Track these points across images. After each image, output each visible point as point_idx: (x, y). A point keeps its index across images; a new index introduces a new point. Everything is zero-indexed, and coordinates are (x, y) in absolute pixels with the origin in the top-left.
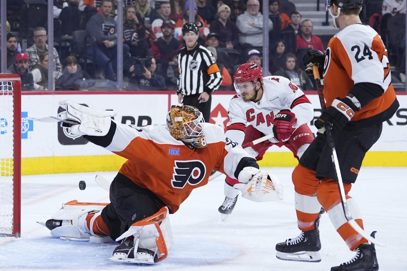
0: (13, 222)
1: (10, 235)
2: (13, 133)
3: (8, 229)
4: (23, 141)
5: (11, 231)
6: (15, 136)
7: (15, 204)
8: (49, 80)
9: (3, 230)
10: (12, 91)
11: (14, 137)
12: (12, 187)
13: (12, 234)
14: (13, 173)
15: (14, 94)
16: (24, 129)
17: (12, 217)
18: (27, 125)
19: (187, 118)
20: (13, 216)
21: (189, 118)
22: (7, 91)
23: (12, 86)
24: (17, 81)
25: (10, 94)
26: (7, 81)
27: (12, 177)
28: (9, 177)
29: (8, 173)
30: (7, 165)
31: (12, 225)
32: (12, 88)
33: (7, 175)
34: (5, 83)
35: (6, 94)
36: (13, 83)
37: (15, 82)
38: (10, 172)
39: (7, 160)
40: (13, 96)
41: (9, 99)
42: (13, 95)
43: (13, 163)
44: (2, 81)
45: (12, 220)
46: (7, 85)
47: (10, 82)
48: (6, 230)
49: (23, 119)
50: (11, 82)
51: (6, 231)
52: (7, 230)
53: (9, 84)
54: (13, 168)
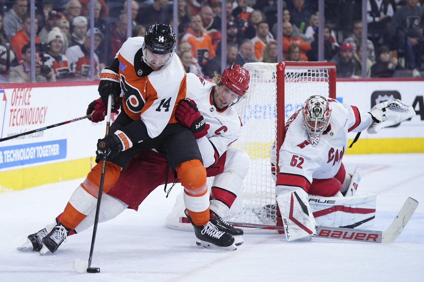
23: (327, 73)
25: (326, 81)
26: (324, 69)
34: (321, 71)
35: (322, 80)
36: (328, 70)
40: (329, 83)
41: (325, 85)
44: (319, 69)
53: (325, 71)
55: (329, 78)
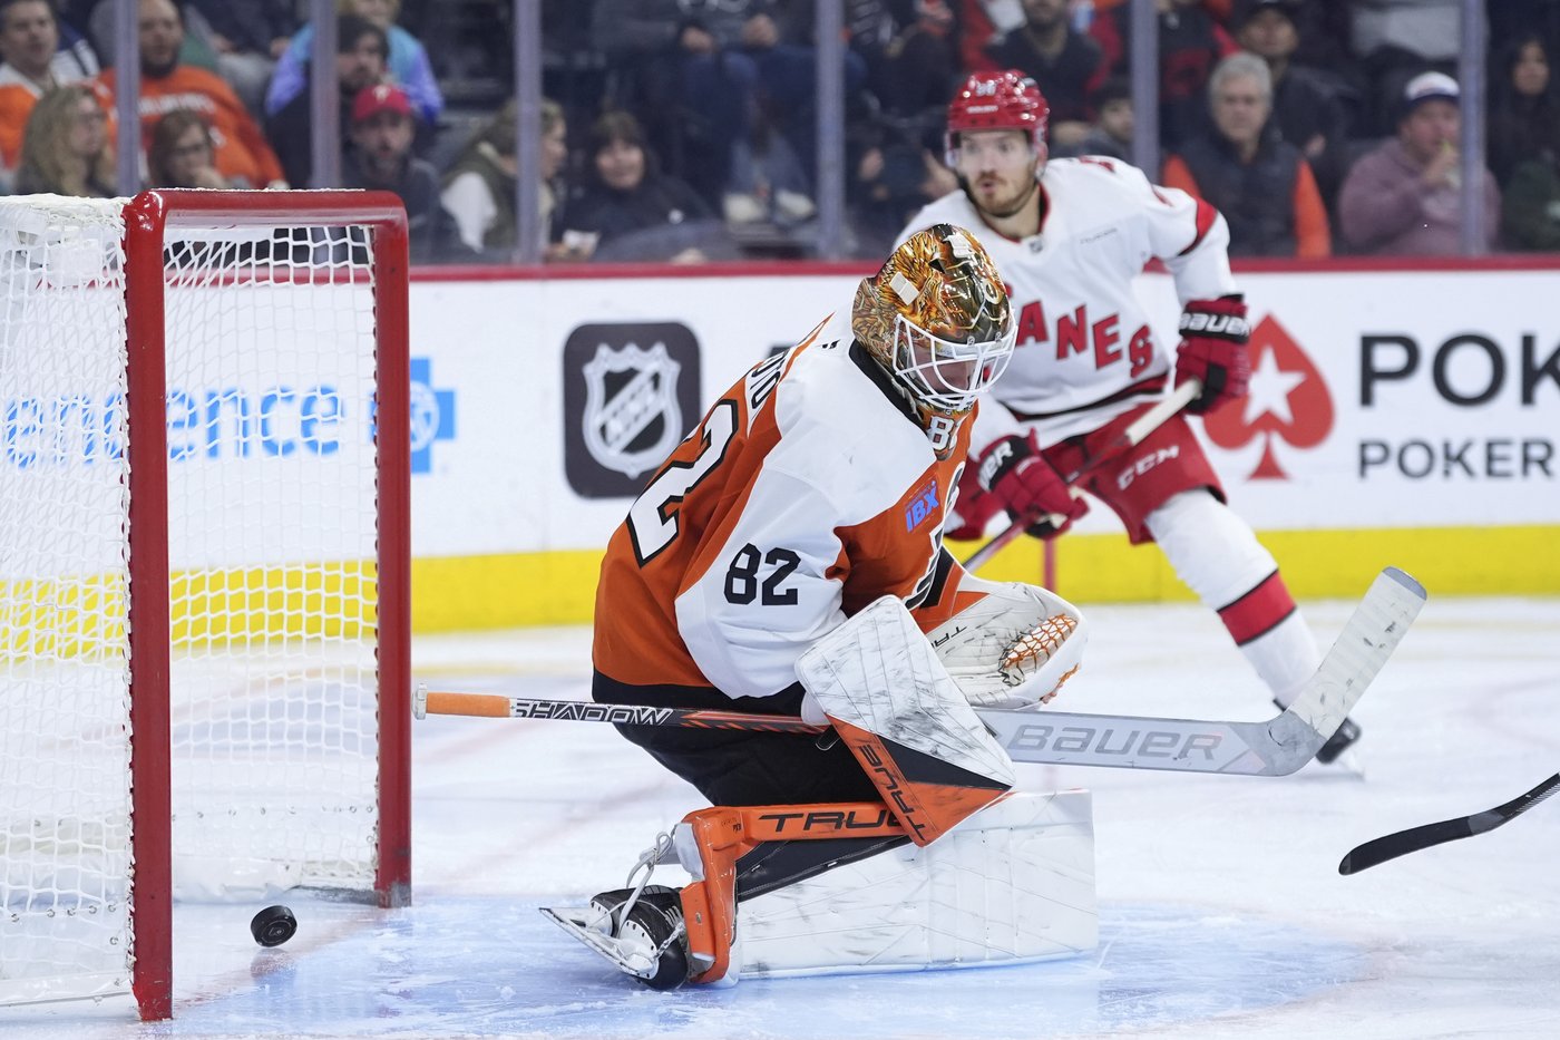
0: (376, 837)
1: (366, 892)
2: (373, 451)
3: (357, 869)
4: (417, 483)
5: (369, 877)
6: (382, 463)
7: (384, 759)
8: (524, 220)
9: (334, 871)
10: (368, 267)
11: (378, 467)
12: (375, 683)
13: (372, 887)
14: (375, 625)
15: (377, 281)
16: (420, 431)
17: (375, 815)
18: (428, 416)
19: (928, 312)
20: (376, 811)
21: (933, 314)
22: (347, 266)
23: (367, 244)
24: (388, 224)
25: (361, 279)
26: (348, 223)
27: (374, 643)
28: (358, 641)
29: (356, 623)
30: (351, 586)
31: (374, 849)
32: (371, 255)
33: (350, 633)
34: (337, 233)
35: (341, 279)
36: (371, 230)
37: (380, 226)
38: (364, 620)
39: (350, 566)
40: (373, 289)
41: (357, 303)
42: (372, 284)
43: (374, 578)
44: (327, 223)
45: (374, 829)
46: (348, 240)
47: (360, 227)
48: (346, 873)
49: (415, 388)
50: (365, 228)
51: (350, 876)
52: (351, 873)
53: (357, 235)
54: (374, 601)
55: (373, 269)
